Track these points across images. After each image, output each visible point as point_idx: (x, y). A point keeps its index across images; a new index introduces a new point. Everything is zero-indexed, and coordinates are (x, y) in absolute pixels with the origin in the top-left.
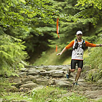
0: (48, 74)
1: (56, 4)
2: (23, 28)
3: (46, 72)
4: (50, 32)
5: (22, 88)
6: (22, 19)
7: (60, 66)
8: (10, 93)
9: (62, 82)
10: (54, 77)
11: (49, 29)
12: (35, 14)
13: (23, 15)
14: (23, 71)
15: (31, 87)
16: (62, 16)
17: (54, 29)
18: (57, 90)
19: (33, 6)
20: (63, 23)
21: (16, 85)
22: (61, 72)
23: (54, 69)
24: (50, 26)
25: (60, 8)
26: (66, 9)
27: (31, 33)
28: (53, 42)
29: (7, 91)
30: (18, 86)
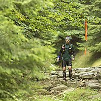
0: (78, 76)
1: (83, 7)
2: (52, 32)
3: (76, 74)
4: (78, 35)
5: (53, 91)
6: (50, 23)
7: (89, 68)
8: (41, 96)
9: (92, 84)
10: (84, 79)
11: (77, 32)
12: (63, 18)
13: (51, 19)
14: (53, 74)
15: (61, 90)
16: (90, 18)
17: (82, 32)
18: (87, 92)
19: (60, 9)
20: (91, 26)
21: (46, 88)
22: (90, 73)
23: (84, 72)
24: (78, 29)
25: (88, 11)
26: (93, 11)
27: (60, 37)
28: (82, 45)
29: (39, 95)
30: (49, 89)
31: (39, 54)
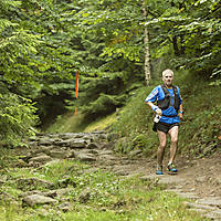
0: (66, 144)
1: (75, 54)
2: (33, 84)
3: (63, 141)
4: (67, 90)
5: (32, 162)
6: (31, 73)
7: (80, 134)
8: (16, 169)
9: (83, 154)
10: (73, 148)
12: (48, 67)
13: (32, 67)
14: (33, 140)
15: (43, 161)
16: (83, 69)
17: (73, 86)
20: (84, 78)
21: (23, 159)
23: (72, 138)
25: (81, 59)
26: (88, 60)
28: (72, 103)
31: (15, 114)
